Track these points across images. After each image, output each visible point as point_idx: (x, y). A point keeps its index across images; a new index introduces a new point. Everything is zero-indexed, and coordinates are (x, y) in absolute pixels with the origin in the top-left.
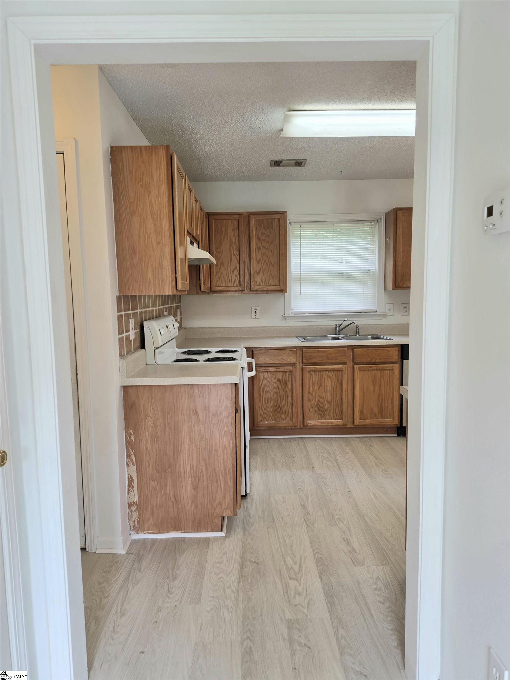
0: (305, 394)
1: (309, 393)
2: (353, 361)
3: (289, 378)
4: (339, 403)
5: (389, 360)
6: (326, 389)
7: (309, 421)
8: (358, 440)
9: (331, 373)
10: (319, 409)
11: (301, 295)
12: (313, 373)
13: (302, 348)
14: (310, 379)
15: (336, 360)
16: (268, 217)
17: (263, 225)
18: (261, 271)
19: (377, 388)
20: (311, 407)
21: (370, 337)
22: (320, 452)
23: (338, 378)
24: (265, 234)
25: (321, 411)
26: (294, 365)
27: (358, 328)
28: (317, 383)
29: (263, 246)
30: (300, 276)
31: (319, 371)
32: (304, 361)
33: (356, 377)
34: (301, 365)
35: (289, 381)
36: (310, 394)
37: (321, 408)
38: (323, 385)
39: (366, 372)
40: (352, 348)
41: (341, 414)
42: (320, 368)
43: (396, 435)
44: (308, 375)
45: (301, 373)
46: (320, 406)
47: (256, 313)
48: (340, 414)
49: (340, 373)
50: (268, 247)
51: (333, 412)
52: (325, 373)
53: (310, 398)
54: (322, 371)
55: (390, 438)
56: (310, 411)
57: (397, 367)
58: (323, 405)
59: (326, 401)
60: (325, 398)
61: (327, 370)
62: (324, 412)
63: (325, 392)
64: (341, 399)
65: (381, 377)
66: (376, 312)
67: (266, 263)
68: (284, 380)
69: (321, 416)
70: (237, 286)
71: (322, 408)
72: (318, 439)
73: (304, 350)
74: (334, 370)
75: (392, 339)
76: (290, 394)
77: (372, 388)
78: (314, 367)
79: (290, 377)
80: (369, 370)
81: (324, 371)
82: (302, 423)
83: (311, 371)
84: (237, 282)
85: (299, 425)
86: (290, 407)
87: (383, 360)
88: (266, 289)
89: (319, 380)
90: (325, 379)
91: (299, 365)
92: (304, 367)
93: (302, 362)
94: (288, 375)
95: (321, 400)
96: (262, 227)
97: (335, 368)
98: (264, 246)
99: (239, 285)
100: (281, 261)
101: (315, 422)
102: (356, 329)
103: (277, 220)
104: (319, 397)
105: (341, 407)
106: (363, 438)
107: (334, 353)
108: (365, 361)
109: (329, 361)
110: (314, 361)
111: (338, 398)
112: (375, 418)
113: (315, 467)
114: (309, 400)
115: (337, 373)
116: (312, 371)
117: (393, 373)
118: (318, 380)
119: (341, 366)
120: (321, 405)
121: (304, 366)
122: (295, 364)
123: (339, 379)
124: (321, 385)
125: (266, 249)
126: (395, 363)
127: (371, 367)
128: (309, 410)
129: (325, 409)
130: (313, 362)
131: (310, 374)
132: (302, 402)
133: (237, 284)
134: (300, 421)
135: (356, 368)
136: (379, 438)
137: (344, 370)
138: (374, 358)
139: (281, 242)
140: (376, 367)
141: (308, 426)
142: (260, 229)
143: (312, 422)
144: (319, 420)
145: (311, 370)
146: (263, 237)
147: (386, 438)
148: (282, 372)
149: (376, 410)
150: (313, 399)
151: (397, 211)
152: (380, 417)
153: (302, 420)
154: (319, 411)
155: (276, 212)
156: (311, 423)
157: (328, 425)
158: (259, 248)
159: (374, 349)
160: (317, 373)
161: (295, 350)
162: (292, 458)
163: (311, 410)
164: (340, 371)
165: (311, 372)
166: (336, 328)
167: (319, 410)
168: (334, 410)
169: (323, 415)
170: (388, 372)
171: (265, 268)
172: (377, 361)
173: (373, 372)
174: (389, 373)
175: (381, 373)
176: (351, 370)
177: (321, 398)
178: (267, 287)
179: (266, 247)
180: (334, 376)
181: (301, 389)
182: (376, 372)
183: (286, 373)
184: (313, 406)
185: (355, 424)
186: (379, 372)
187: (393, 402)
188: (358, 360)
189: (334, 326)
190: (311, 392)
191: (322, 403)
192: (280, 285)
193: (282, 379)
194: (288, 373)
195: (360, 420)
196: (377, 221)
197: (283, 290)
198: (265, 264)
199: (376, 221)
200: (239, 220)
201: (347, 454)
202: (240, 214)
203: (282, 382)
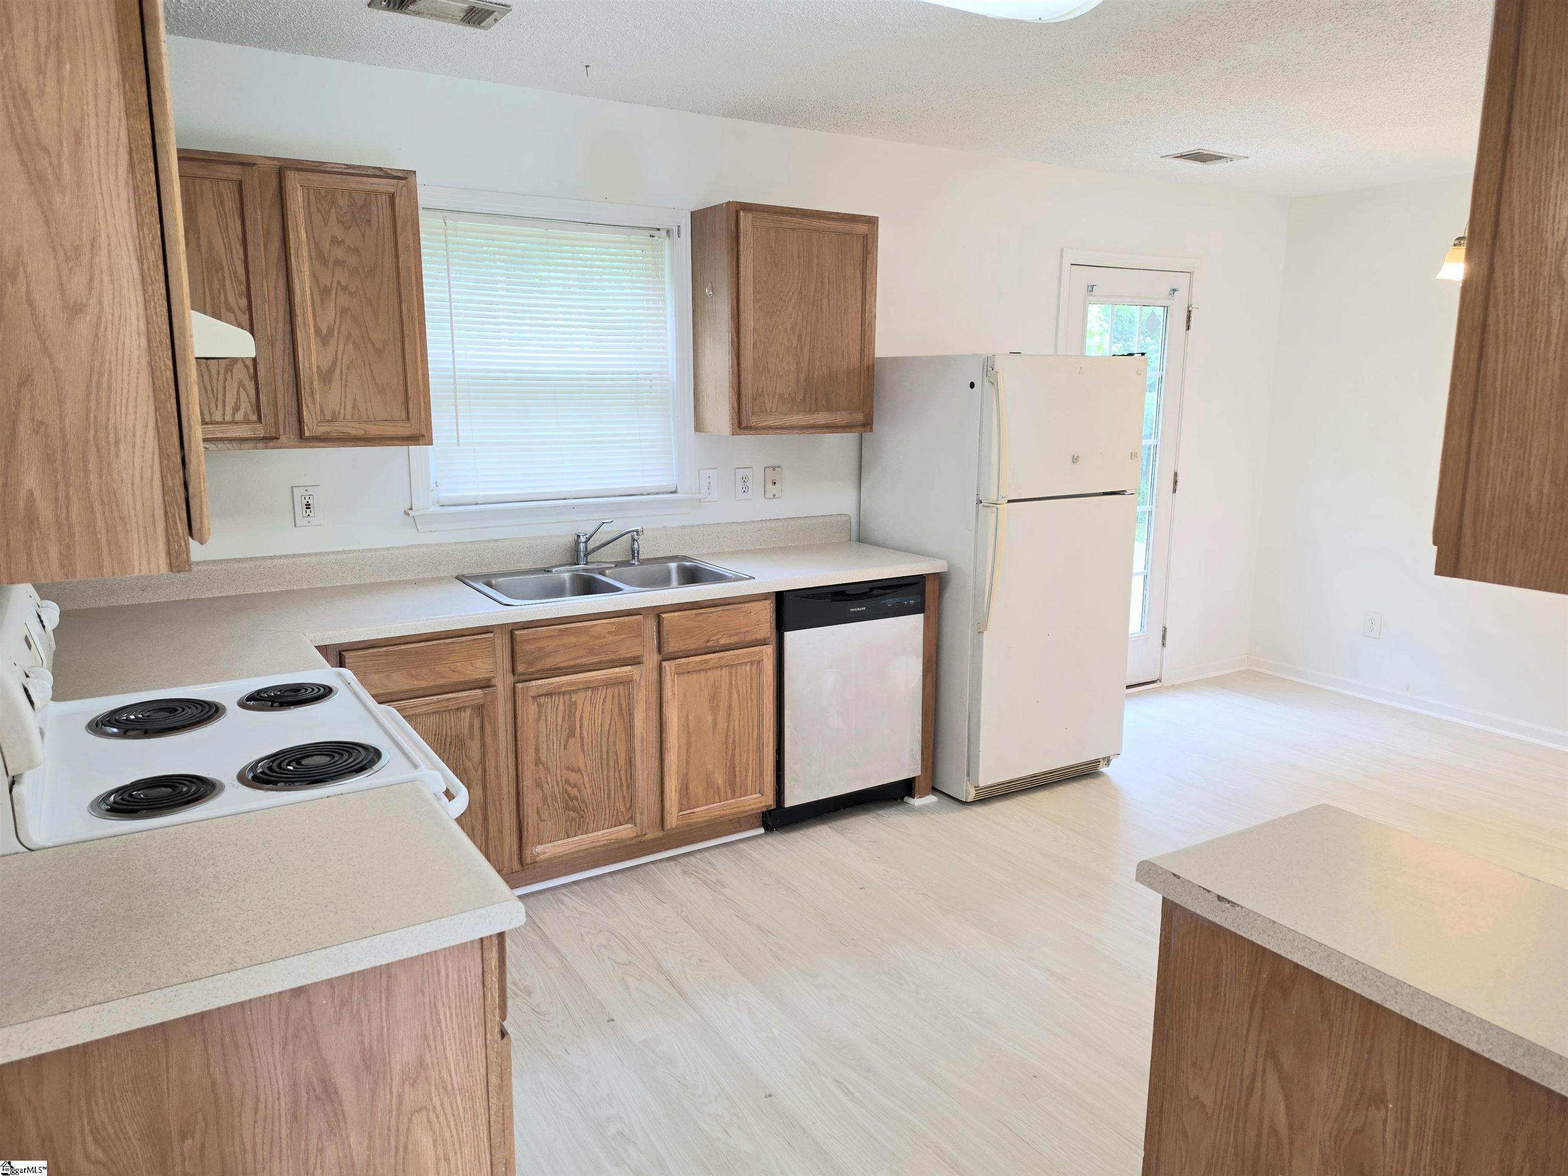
0: (525, 768)
1: (538, 762)
2: (660, 650)
3: (471, 726)
4: (623, 778)
5: (750, 637)
6: (585, 740)
7: (539, 849)
8: (678, 870)
9: (601, 693)
10: (567, 804)
11: (458, 444)
12: (548, 699)
13: (512, 630)
14: (538, 720)
15: (615, 652)
16: (352, 183)
17: (333, 210)
18: (338, 371)
19: (721, 716)
20: (544, 804)
22: (597, 946)
23: (620, 705)
24: (343, 241)
25: (574, 810)
26: (486, 684)
27: (636, 543)
28: (559, 729)
29: (339, 283)
30: (455, 384)
31: (564, 693)
32: (521, 668)
33: (668, 693)
34: (510, 679)
35: (472, 737)
36: (541, 766)
37: (575, 801)
38: (578, 730)
39: (695, 676)
40: (657, 613)
41: (631, 808)
42: (570, 684)
43: (762, 831)
44: (532, 709)
45: (509, 706)
46: (569, 795)
47: (308, 506)
48: (628, 807)
49: (624, 689)
50: (357, 288)
51: (607, 806)
52: (582, 695)
53: (540, 778)
54: (575, 691)
55: (753, 843)
56: (540, 817)
57: (769, 651)
58: (579, 791)
59: (586, 779)
60: (583, 768)
61: (589, 687)
62: (584, 811)
63: (583, 751)
64: (630, 763)
65: (731, 684)
66: (675, 492)
67: (354, 343)
68: (457, 736)
69: (574, 823)
70: (247, 421)
71: (577, 799)
72: (565, 891)
73: (517, 632)
74: (609, 684)
75: (751, 578)
76: (475, 777)
77: (710, 718)
78: (552, 684)
79: (477, 722)
80: (700, 671)
81: (579, 689)
82: (516, 857)
83: (541, 695)
84: (246, 406)
85: (506, 864)
86: (480, 817)
87: (734, 639)
88: (360, 433)
89: (567, 718)
90: (584, 715)
91: (503, 683)
92: (519, 685)
93: (513, 672)
94: (467, 720)
95: (573, 777)
96: (333, 216)
97: (611, 679)
98: (344, 283)
99: (254, 418)
100: (407, 342)
101: (558, 846)
103: (384, 200)
104: (567, 768)
105: (628, 786)
106: (686, 859)
107: (609, 633)
108: (692, 647)
109: (596, 659)
110: (550, 663)
111: (622, 761)
112: (717, 799)
114: (538, 784)
115: (616, 690)
116: (547, 695)
117: (760, 672)
118: (563, 719)
119: (629, 668)
120: (574, 792)
121: (519, 682)
122: (489, 680)
123: (624, 706)
124: (571, 734)
125: (352, 295)
126: (763, 642)
127: (706, 661)
128: (538, 813)
129: (584, 801)
130: (547, 666)
131: (540, 706)
132: (514, 793)
133: (246, 415)
134: (511, 853)
135: (668, 669)
136: (724, 849)
137: (638, 679)
138: (714, 635)
139: (403, 274)
140: (720, 659)
141: (536, 862)
142: (326, 225)
143: (544, 850)
144: (568, 838)
145: (541, 691)
146: (339, 253)
147: (741, 845)
148: (449, 711)
149: (720, 778)
150: (549, 779)
151: (737, 213)
152: (729, 795)
153: (515, 848)
154: (567, 812)
155: (380, 169)
156: (544, 853)
157: (594, 848)
158: (325, 292)
159: (713, 609)
160: (559, 699)
161: (491, 635)
163: (545, 815)
164: (627, 682)
165: (542, 700)
167: (567, 808)
168: (609, 798)
169: (580, 819)
170: (748, 668)
171: (352, 362)
172: (722, 642)
173: (710, 674)
174: (751, 670)
175: (730, 673)
176: (654, 676)
177: (573, 770)
178: (363, 426)
179: (352, 288)
180: (609, 698)
181: (511, 757)
182: (718, 672)
183: (463, 714)
184: (549, 799)
185: (668, 826)
186: (725, 671)
187: (759, 749)
188: (672, 645)
189: (572, 541)
190: (543, 759)
191: (575, 786)
192: (408, 419)
193: (449, 733)
194: (469, 711)
195: (681, 813)
196: (668, 232)
197: (421, 435)
198: (350, 346)
199: (664, 233)
200: (240, 184)
201: (677, 933)
202: (245, 163)
203: (451, 743)
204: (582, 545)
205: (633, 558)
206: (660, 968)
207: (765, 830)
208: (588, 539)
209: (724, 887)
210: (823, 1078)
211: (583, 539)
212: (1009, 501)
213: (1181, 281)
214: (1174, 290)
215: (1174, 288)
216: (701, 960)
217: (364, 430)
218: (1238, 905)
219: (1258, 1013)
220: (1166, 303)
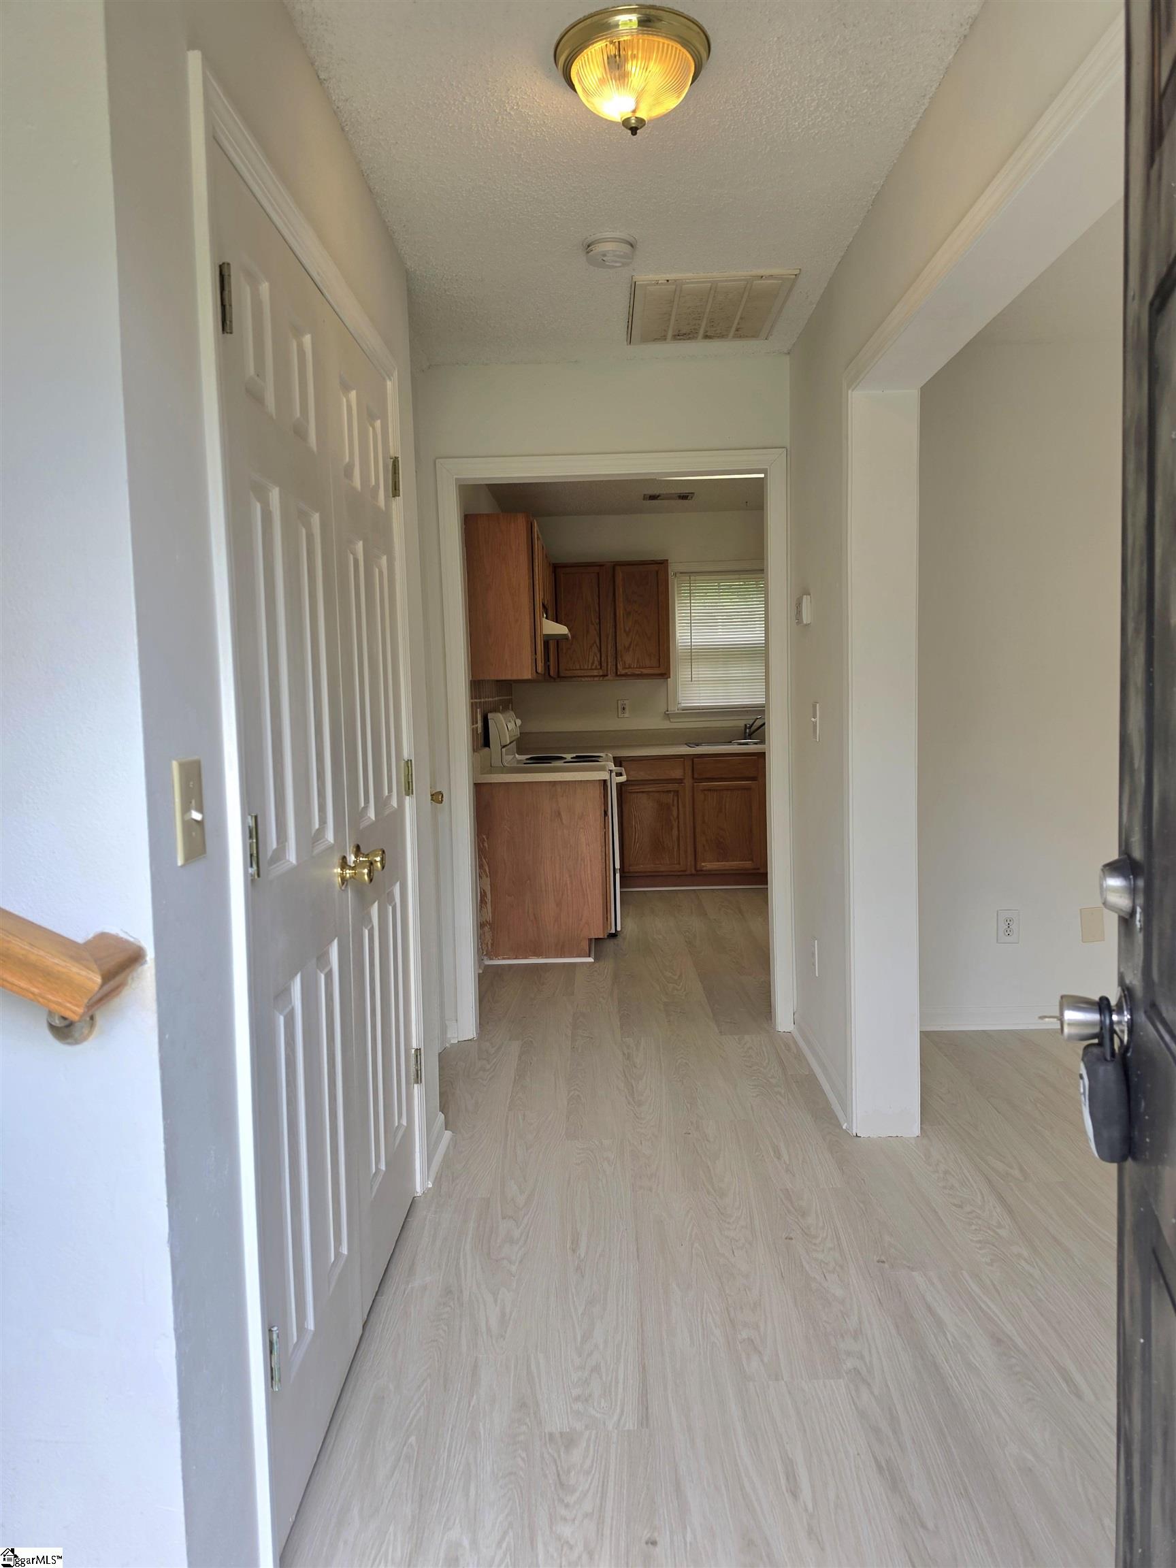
0: (697, 824)
1: (704, 822)
3: (673, 801)
4: (747, 837)
6: (727, 816)
7: (704, 864)
9: (735, 793)
10: (718, 845)
11: (691, 681)
12: (709, 793)
14: (704, 802)
15: (742, 773)
16: (641, 568)
17: (633, 580)
18: (632, 647)
20: (707, 843)
23: (745, 800)
24: (637, 592)
25: (722, 849)
26: (680, 781)
28: (714, 808)
29: (634, 609)
31: (717, 790)
32: (696, 776)
34: (691, 781)
35: (673, 805)
36: (705, 824)
37: (722, 844)
38: (724, 810)
42: (720, 786)
44: (701, 796)
45: (691, 794)
46: (719, 841)
47: (624, 709)
48: (750, 853)
49: (747, 792)
50: (641, 611)
51: (739, 850)
52: (726, 792)
53: (705, 830)
54: (723, 790)
56: (705, 850)
58: (724, 840)
59: (728, 835)
60: (726, 829)
61: (727, 789)
62: (726, 850)
63: (726, 820)
64: (751, 830)
67: (639, 635)
68: (667, 804)
69: (721, 856)
70: (596, 669)
72: (718, 890)
73: (694, 759)
74: (739, 788)
76: (675, 824)
78: (711, 785)
79: (676, 798)
82: (693, 869)
83: (704, 790)
84: (596, 663)
85: (689, 870)
86: (676, 843)
88: (639, 673)
89: (718, 803)
90: (727, 802)
91: (688, 782)
92: (695, 784)
93: (693, 778)
94: (672, 797)
95: (721, 832)
96: (633, 583)
97: (740, 786)
98: (636, 610)
99: (599, 667)
101: (713, 865)
103: (655, 573)
104: (718, 828)
105: (750, 842)
107: (739, 763)
109: (732, 775)
110: (710, 775)
111: (746, 829)
114: (704, 833)
115: (744, 793)
116: (708, 790)
118: (716, 804)
119: (750, 782)
120: (721, 840)
121: (696, 782)
122: (681, 779)
123: (747, 801)
124: (720, 811)
125: (639, 614)
128: (704, 847)
129: (727, 845)
130: (708, 776)
131: (705, 795)
132: (693, 835)
133: (596, 666)
134: (691, 865)
137: (754, 788)
141: (702, 871)
142: (631, 587)
143: (708, 866)
144: (718, 862)
145: (705, 788)
146: (635, 597)
148: (663, 792)
150: (709, 831)
153: (693, 863)
154: (718, 849)
155: (653, 561)
156: (706, 868)
157: (732, 870)
158: (629, 614)
160: (714, 793)
161: (683, 759)
162: (678, 908)
163: (707, 848)
164: (749, 789)
165: (706, 792)
166: (745, 729)
167: (718, 847)
169: (725, 855)
171: (638, 642)
177: (721, 829)
178: (641, 670)
179: (639, 611)
180: (740, 796)
181: (691, 817)
183: (669, 794)
184: (709, 842)
189: (743, 729)
190: (707, 821)
191: (722, 837)
192: (658, 667)
193: (663, 802)
194: (672, 793)
197: (664, 673)
198: (637, 636)
200: (598, 573)
202: (601, 565)
203: (664, 806)
208: (750, 728)
217: (641, 672)
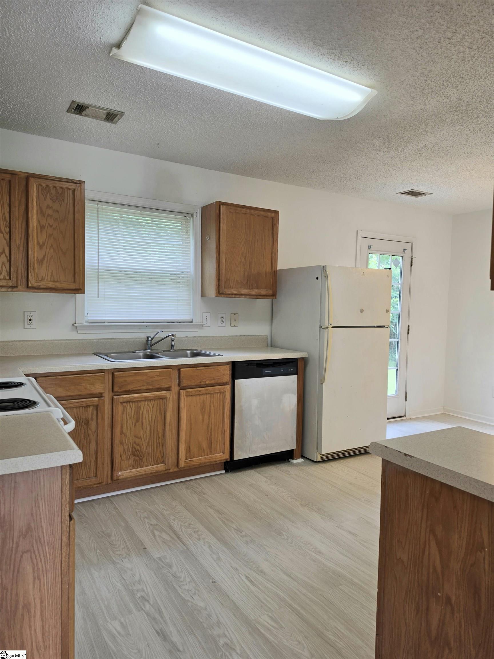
0: (116, 435)
1: (122, 433)
2: (179, 385)
3: (92, 414)
4: (161, 442)
5: (220, 381)
6: (144, 423)
7: (120, 473)
8: (184, 487)
9: (152, 403)
10: (134, 453)
11: (98, 297)
12: (128, 404)
13: (113, 372)
14: (123, 413)
15: (159, 384)
16: (57, 184)
17: (48, 195)
18: (46, 260)
19: (206, 417)
20: (124, 453)
21: (189, 352)
22: (143, 517)
23: (160, 409)
24: (52, 207)
25: (138, 456)
26: (100, 396)
27: (173, 342)
28: (132, 418)
29: (49, 224)
30: (98, 272)
31: (135, 402)
32: (116, 389)
33: (182, 405)
34: (111, 394)
35: (92, 419)
36: (123, 435)
37: (138, 452)
38: (141, 420)
39: (194, 397)
40: (178, 368)
41: (163, 456)
42: (138, 397)
43: (224, 472)
44: (120, 408)
45: (110, 406)
46: (135, 449)
47: (31, 320)
48: (162, 456)
49: (162, 401)
50: (56, 226)
51: (152, 455)
52: (143, 403)
53: (122, 440)
54: (140, 401)
55: (219, 477)
56: (121, 459)
57: (228, 388)
58: (140, 447)
59: (144, 442)
60: (142, 437)
61: (146, 400)
62: (142, 457)
63: (143, 429)
64: (164, 435)
65: (211, 402)
66: (192, 322)
67: (53, 249)
68: (85, 419)
69: (137, 462)
70: (5, 279)
71: (139, 451)
72: (131, 494)
73: (115, 373)
74: (155, 399)
75: (221, 355)
76: (93, 438)
77: (201, 417)
78: (130, 397)
79: (95, 413)
80: (197, 395)
81: (142, 400)
82: (109, 477)
83: (124, 402)
84: (5, 272)
85: (105, 480)
86: (94, 457)
87: (213, 382)
88: (53, 286)
89: (136, 413)
90: (144, 412)
91: (107, 396)
92: (115, 397)
93: (113, 391)
94: (91, 411)
95: (138, 440)
96: (48, 197)
97: (156, 396)
98: (51, 224)
99: (8, 277)
100: (76, 249)
101: (129, 472)
102: (172, 343)
103: (71, 192)
104: (135, 436)
105: (162, 446)
106: (188, 482)
107: (156, 376)
108: (194, 384)
109: (150, 387)
110: (129, 387)
111: (160, 434)
112: (203, 454)
113: (146, 546)
114: (121, 443)
115: (159, 402)
116: (127, 402)
117: (224, 397)
118: (134, 414)
119: (165, 392)
120: (138, 448)
121: (115, 395)
122: (101, 394)
123: (162, 410)
124: (137, 421)
125: (54, 229)
126: (225, 384)
127: (200, 391)
128: (121, 456)
129: (142, 452)
130: (128, 389)
131: (124, 407)
132: (110, 447)
133: (4, 276)
134: (107, 475)
135: (182, 393)
136: (206, 479)
137: (169, 397)
138: (204, 379)
139: (77, 222)
140: (206, 390)
141: (119, 479)
142: (45, 200)
143: (123, 474)
144: (134, 469)
145: (125, 400)
146: (50, 212)
147: (214, 477)
148: (82, 407)
149: (205, 445)
150: (126, 440)
151: (220, 206)
152: (209, 453)
153: (109, 472)
154: (134, 457)
155: (70, 179)
156: (123, 475)
157: (146, 474)
158: (42, 227)
159: (204, 368)
160: (133, 404)
161: (103, 374)
162: (108, 538)
163: (124, 457)
164: (164, 398)
165: (125, 404)
166: (147, 341)
167: (134, 455)
168: (154, 451)
169: (140, 460)
170: (219, 395)
171: (52, 256)
172: (207, 382)
173: (202, 397)
174: (220, 396)
175: (211, 397)
176: (176, 397)
177: (138, 438)
178: (55, 283)
179: (54, 226)
180: (155, 406)
181: (110, 430)
182: (205, 396)
183: (89, 409)
184: (126, 451)
185: (180, 466)
186: (208, 396)
187: (223, 433)
188: (184, 383)
189: (145, 340)
190: (124, 431)
191: (138, 445)
192: (75, 282)
193: (82, 417)
194: (91, 408)
195: (186, 460)
196: (192, 215)
197: (80, 290)
198: (52, 250)
199: (190, 215)
200: (10, 182)
201: (180, 512)
202: (13, 173)
203: (83, 421)
204: (149, 342)
205: (172, 349)
206: (170, 527)
207: (225, 471)
208: (152, 339)
209: (204, 494)
210: (241, 576)
211: (150, 339)
212: (333, 327)
213: (408, 246)
214: (405, 250)
215: (405, 248)
216: (190, 524)
217: (55, 285)
218: (413, 457)
219: (425, 511)
220: (402, 255)
